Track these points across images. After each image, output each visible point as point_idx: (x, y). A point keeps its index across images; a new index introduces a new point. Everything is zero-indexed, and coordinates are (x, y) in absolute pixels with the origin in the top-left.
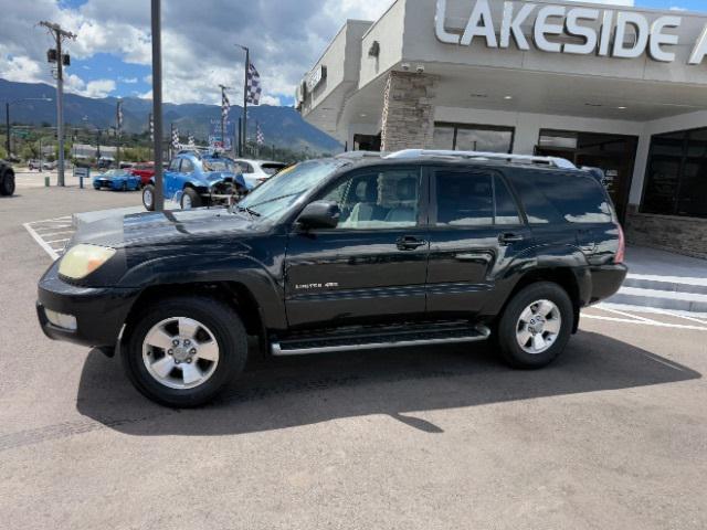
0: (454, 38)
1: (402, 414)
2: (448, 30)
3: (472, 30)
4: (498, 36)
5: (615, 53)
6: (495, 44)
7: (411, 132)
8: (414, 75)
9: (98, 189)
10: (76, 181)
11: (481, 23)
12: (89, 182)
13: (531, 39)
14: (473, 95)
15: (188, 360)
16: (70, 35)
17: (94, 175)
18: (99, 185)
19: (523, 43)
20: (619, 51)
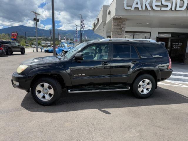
0: (129, 8)
1: (101, 109)
2: (127, 6)
3: (134, 6)
4: (142, 7)
5: (177, 9)
6: (141, 9)
7: (119, 34)
8: (119, 19)
9: (45, 52)
10: (40, 50)
11: (137, 4)
12: (43, 50)
13: (151, 7)
14: (138, 24)
15: (47, 94)
16: (39, 14)
17: (45, 49)
18: (46, 51)
19: (149, 8)
20: (178, 9)
